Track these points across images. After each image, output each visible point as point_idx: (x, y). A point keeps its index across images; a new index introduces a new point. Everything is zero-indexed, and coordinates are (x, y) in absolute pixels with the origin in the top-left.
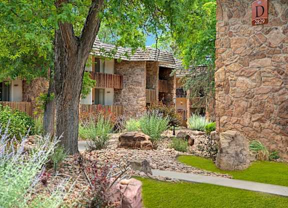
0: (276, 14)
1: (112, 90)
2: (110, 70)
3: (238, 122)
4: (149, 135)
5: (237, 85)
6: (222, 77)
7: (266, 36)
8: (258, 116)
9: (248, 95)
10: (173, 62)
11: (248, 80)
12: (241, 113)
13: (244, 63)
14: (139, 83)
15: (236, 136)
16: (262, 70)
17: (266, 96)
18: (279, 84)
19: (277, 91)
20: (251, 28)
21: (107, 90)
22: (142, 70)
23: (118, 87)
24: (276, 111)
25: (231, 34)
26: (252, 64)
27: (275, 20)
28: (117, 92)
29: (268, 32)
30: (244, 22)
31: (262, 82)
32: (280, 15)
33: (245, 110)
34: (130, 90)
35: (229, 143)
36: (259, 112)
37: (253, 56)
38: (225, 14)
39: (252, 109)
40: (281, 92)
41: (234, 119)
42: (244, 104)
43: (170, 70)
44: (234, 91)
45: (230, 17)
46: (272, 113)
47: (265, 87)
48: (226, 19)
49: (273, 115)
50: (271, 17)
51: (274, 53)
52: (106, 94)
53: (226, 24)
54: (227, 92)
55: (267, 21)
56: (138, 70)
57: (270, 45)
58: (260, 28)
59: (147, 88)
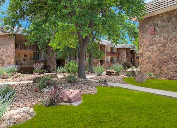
0: (157, 31)
1: (116, 57)
2: (116, 51)
3: (146, 66)
4: (116, 71)
5: (146, 54)
6: (141, 52)
7: (154, 38)
8: (152, 64)
9: (149, 58)
10: (135, 48)
11: (149, 53)
12: (147, 64)
13: (147, 47)
14: (124, 55)
15: (141, 71)
16: (153, 49)
17: (154, 58)
18: (158, 54)
19: (158, 56)
20: (150, 36)
21: (115, 57)
22: (125, 51)
23: (118, 56)
24: (158, 63)
25: (143, 38)
26: (150, 47)
27: (157, 33)
28: (118, 57)
29: (155, 37)
30: (147, 34)
31: (153, 53)
32: (158, 32)
33: (148, 62)
34: (122, 57)
35: (138, 74)
36: (153, 63)
37: (150, 45)
38: (142, 32)
39: (150, 62)
40: (159, 56)
41: (145, 66)
42: (148, 60)
43: (134, 51)
44: (145, 56)
45: (143, 33)
46: (156, 63)
47: (154, 55)
48: (142, 33)
49: (157, 64)
50: (155, 32)
51: (157, 44)
52: (115, 58)
53: (142, 35)
54: (143, 57)
55: (154, 33)
56: (124, 51)
57: (155, 41)
58: (152, 36)
59: (127, 56)
